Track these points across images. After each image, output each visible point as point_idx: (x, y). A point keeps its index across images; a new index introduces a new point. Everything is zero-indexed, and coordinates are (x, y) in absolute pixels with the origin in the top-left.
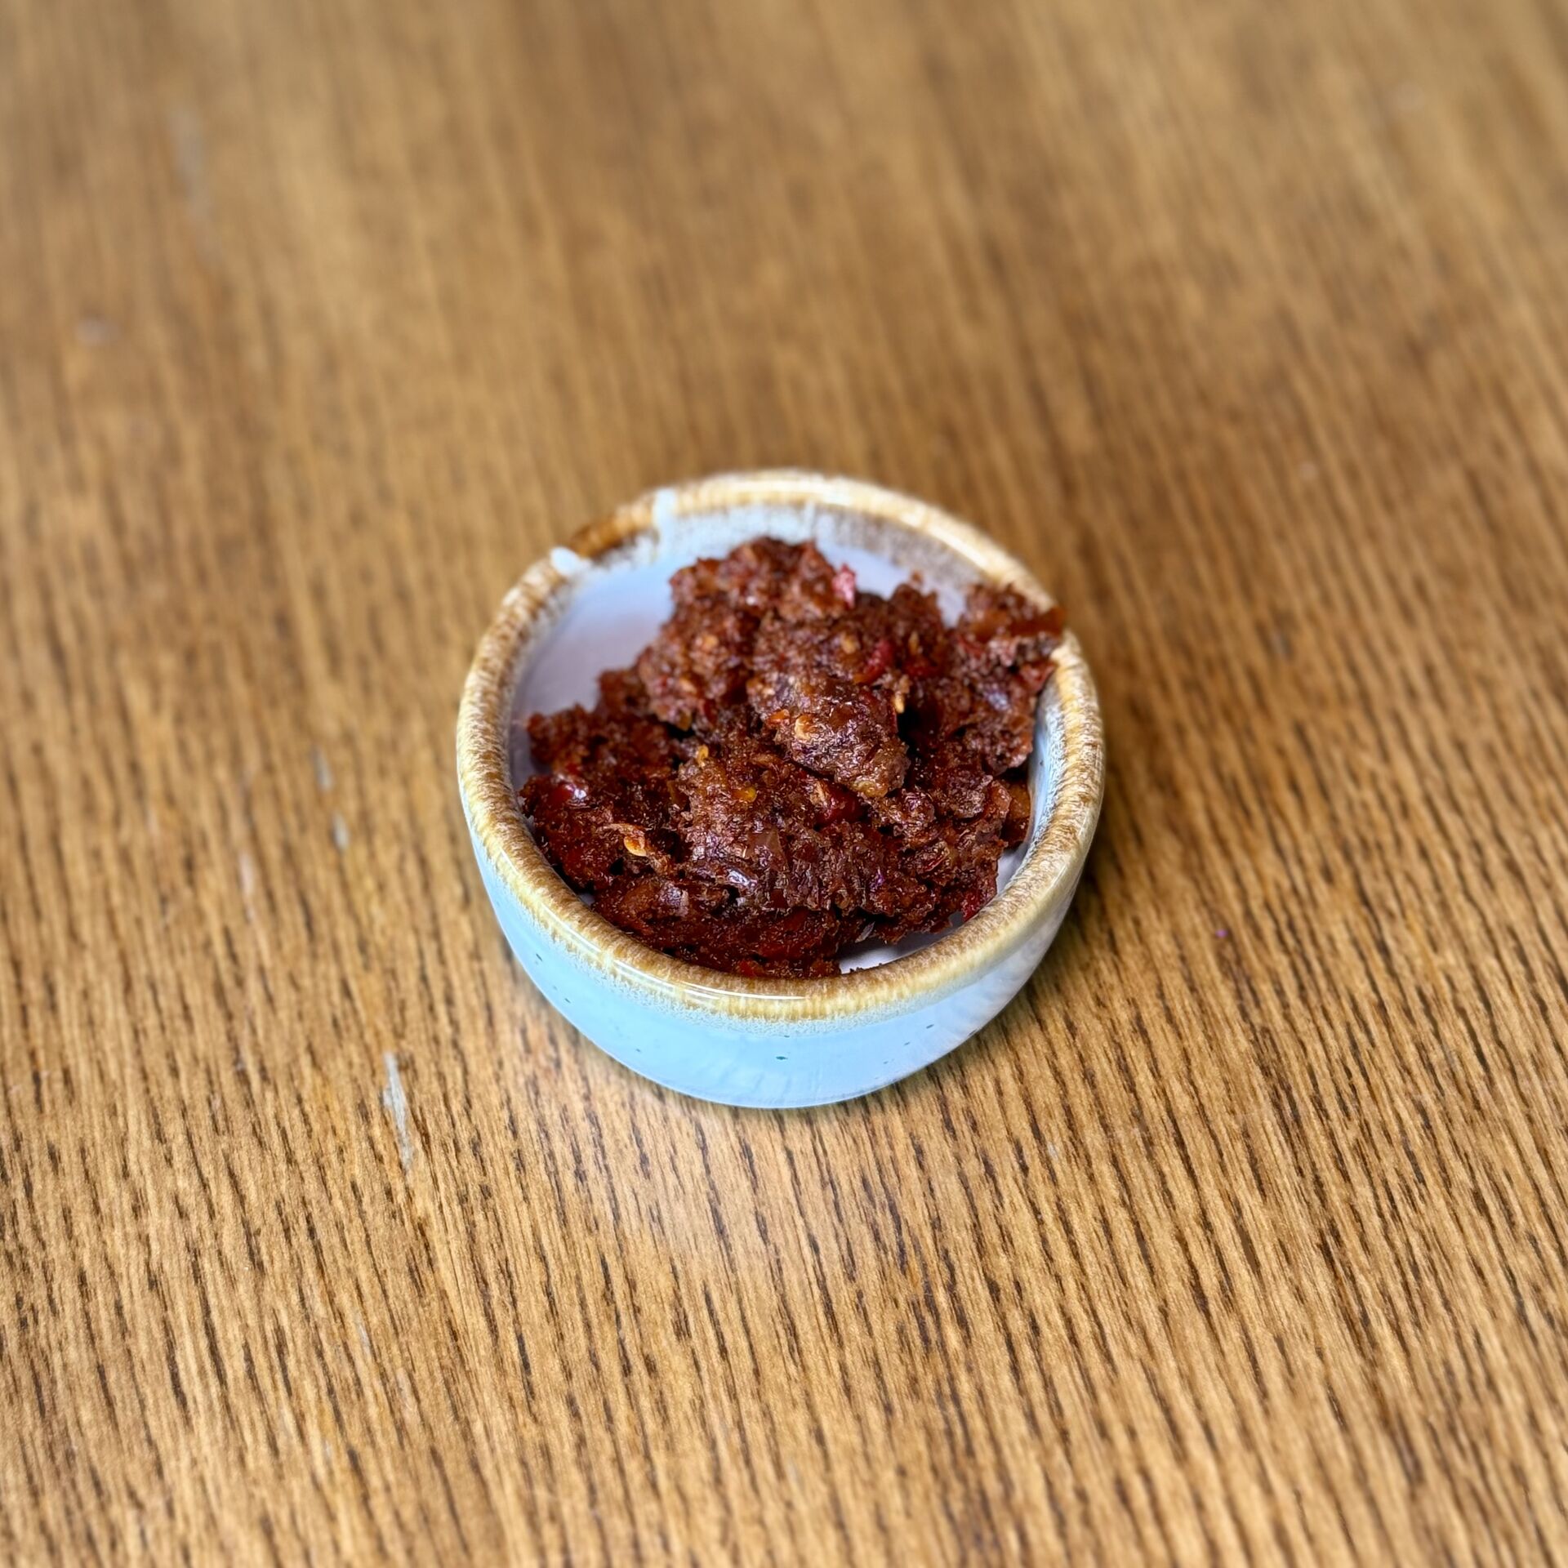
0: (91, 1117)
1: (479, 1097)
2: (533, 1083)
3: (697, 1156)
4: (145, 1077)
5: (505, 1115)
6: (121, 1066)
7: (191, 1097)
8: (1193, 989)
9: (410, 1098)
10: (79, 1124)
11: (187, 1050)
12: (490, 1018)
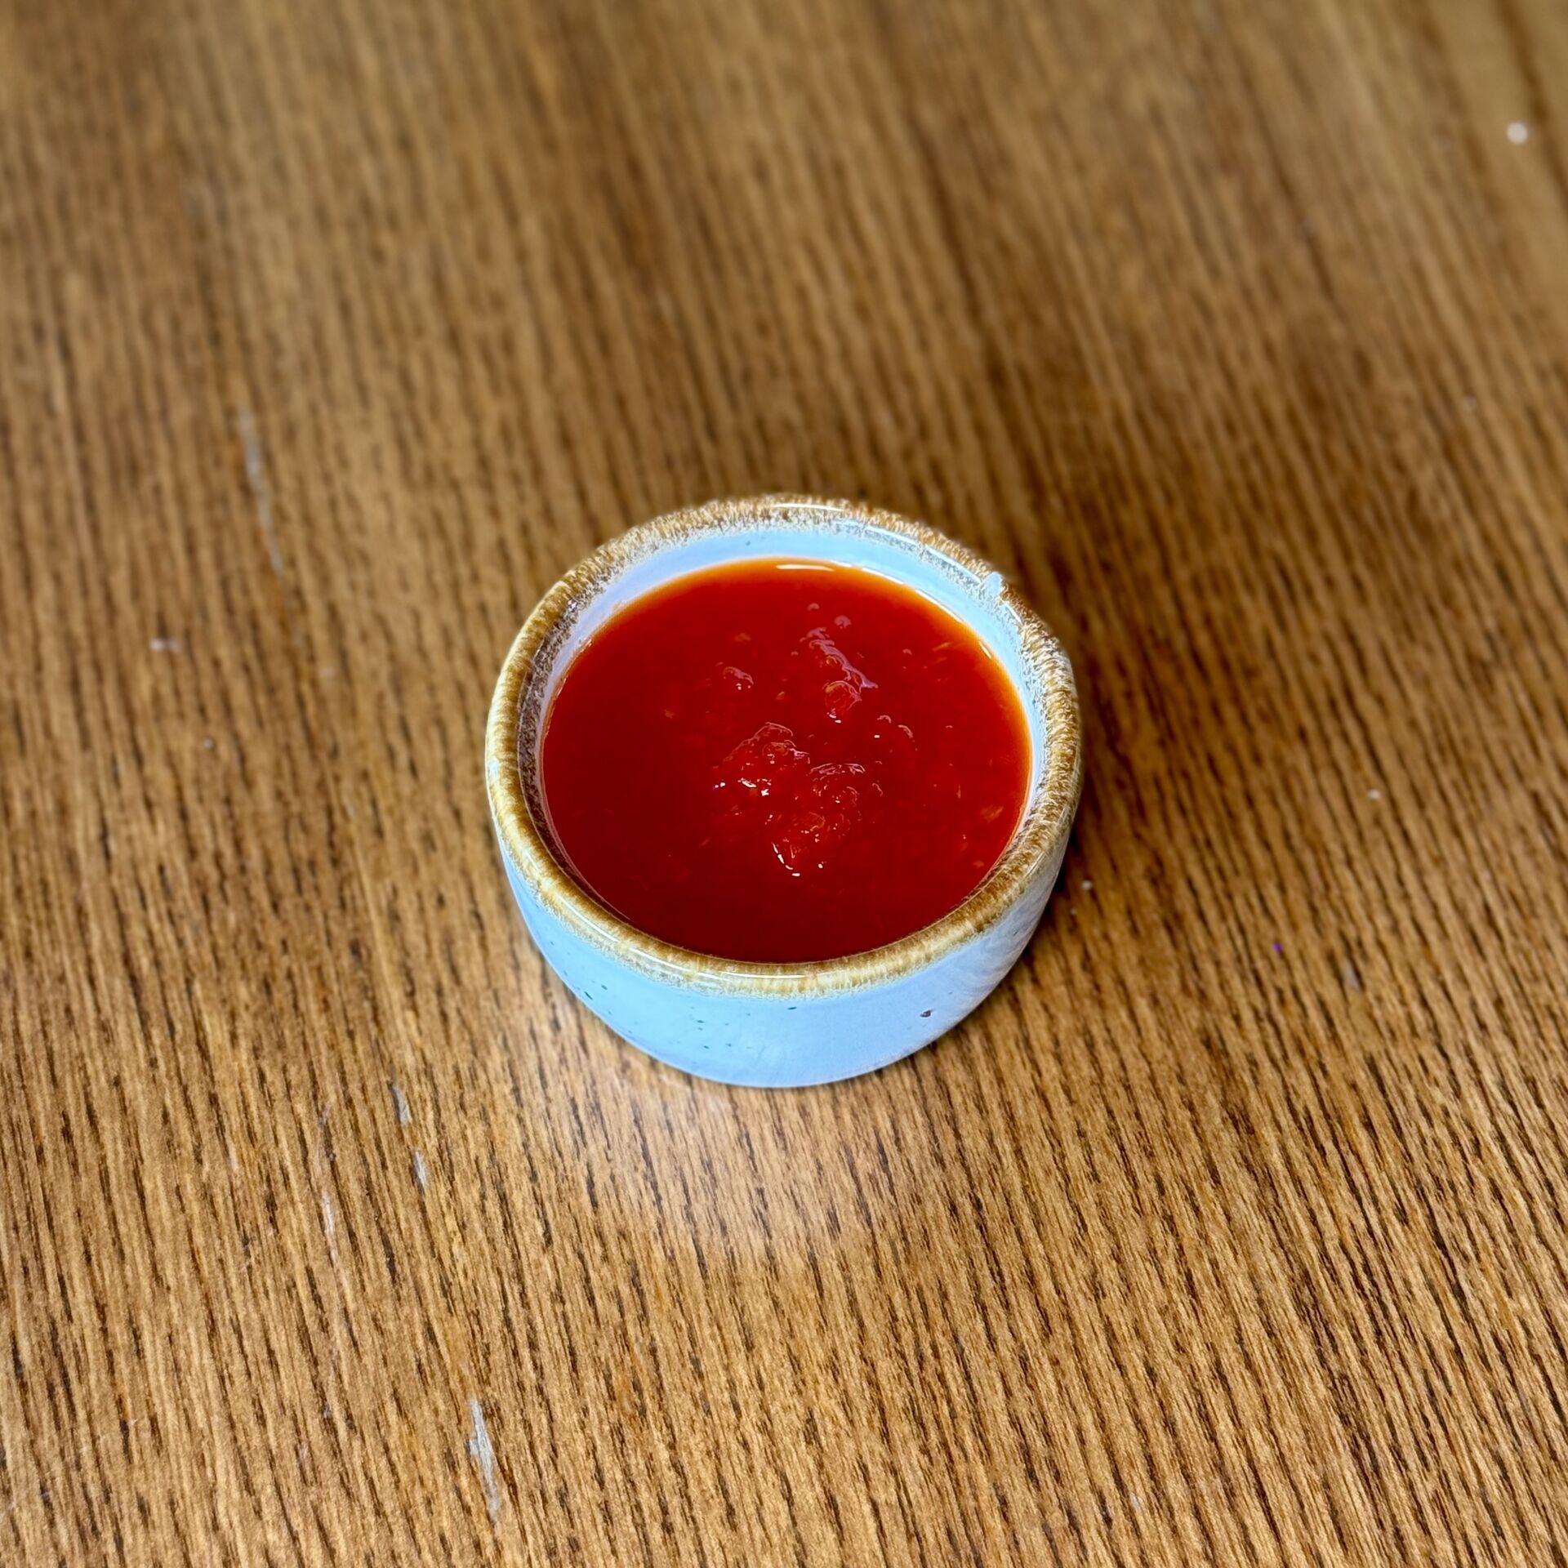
0: (179, 1468)
1: (565, 1445)
2: (617, 1431)
3: (783, 1506)
4: (232, 1426)
5: (591, 1464)
6: (208, 1414)
7: (279, 1446)
8: (1270, 1334)
9: (497, 1446)
10: (168, 1475)
11: (273, 1396)
12: (574, 1363)
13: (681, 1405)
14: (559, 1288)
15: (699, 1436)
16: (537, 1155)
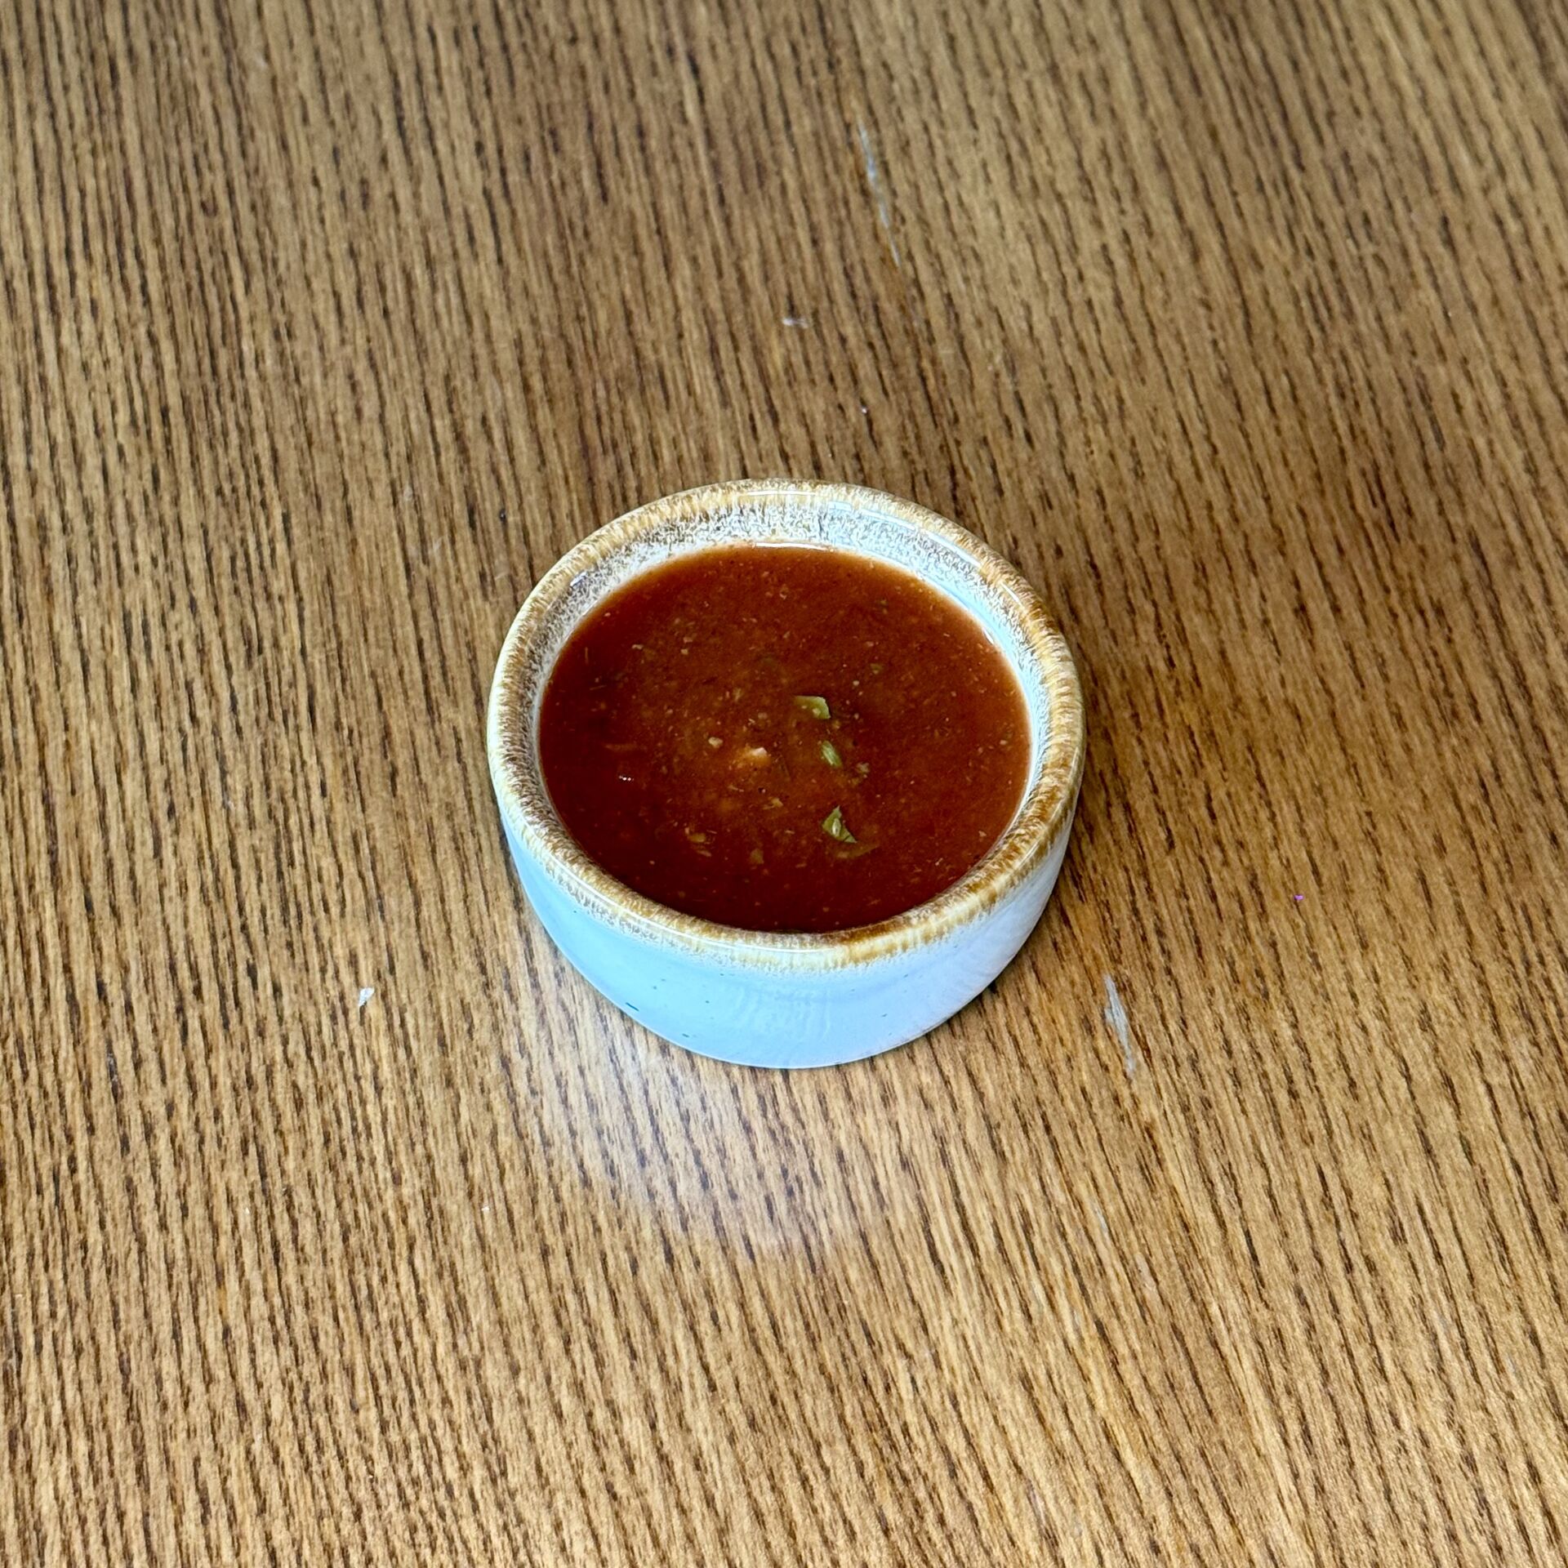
1: (1194, 1018)
2: (1242, 1009)
5: (1219, 1036)
9: (1130, 1016)
12: (1199, 950)
13: (1300, 992)
14: (1182, 885)
15: (1319, 1019)
16: (1157, 772)
